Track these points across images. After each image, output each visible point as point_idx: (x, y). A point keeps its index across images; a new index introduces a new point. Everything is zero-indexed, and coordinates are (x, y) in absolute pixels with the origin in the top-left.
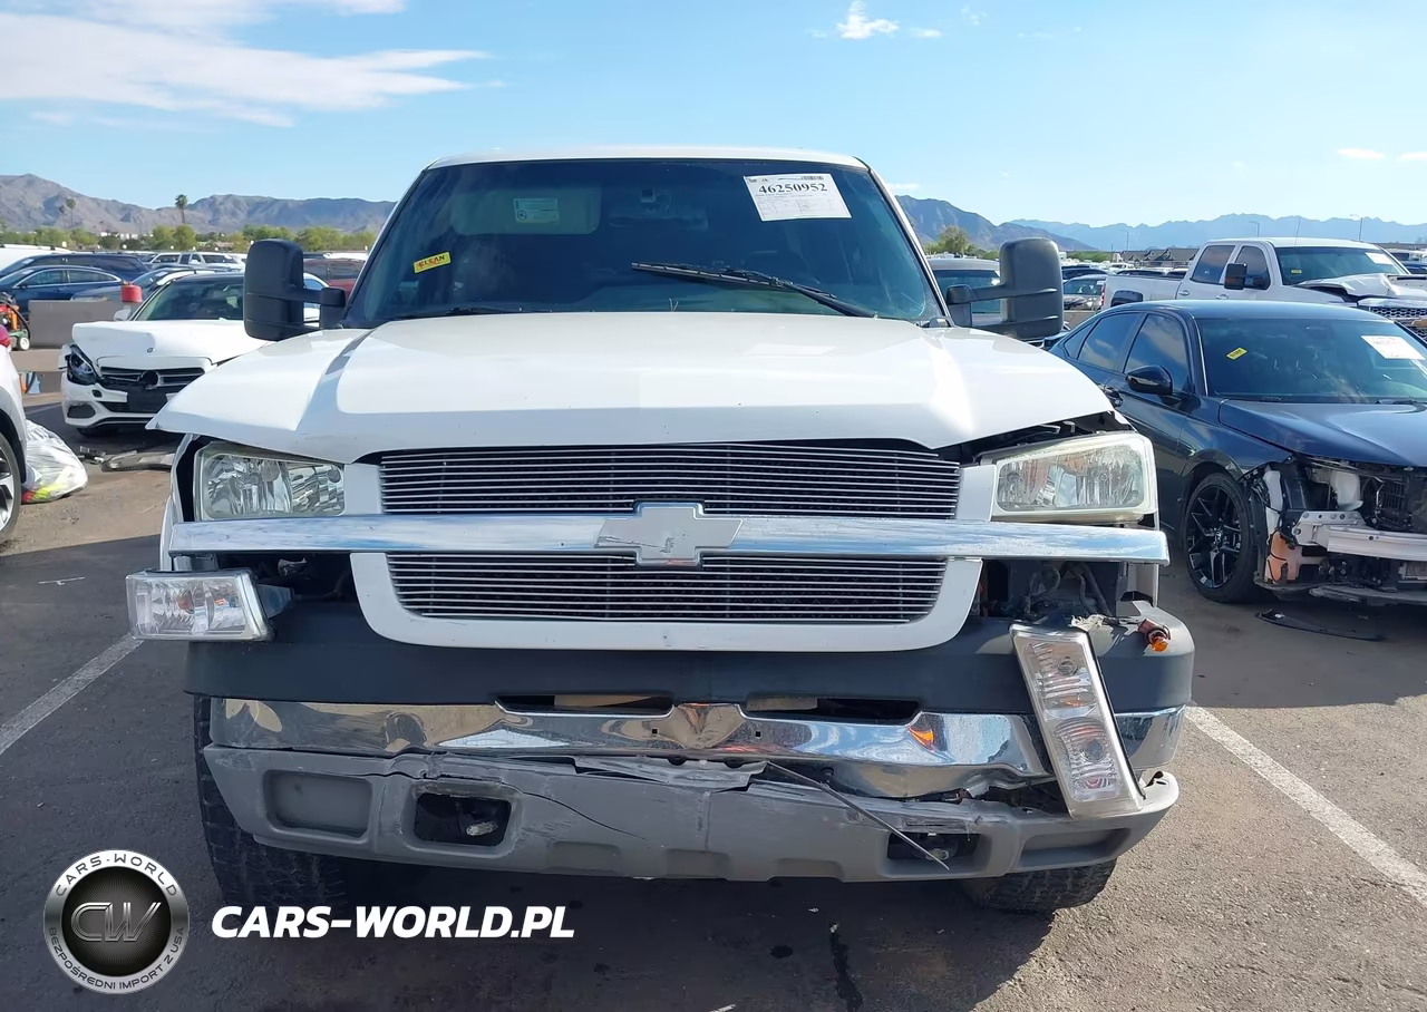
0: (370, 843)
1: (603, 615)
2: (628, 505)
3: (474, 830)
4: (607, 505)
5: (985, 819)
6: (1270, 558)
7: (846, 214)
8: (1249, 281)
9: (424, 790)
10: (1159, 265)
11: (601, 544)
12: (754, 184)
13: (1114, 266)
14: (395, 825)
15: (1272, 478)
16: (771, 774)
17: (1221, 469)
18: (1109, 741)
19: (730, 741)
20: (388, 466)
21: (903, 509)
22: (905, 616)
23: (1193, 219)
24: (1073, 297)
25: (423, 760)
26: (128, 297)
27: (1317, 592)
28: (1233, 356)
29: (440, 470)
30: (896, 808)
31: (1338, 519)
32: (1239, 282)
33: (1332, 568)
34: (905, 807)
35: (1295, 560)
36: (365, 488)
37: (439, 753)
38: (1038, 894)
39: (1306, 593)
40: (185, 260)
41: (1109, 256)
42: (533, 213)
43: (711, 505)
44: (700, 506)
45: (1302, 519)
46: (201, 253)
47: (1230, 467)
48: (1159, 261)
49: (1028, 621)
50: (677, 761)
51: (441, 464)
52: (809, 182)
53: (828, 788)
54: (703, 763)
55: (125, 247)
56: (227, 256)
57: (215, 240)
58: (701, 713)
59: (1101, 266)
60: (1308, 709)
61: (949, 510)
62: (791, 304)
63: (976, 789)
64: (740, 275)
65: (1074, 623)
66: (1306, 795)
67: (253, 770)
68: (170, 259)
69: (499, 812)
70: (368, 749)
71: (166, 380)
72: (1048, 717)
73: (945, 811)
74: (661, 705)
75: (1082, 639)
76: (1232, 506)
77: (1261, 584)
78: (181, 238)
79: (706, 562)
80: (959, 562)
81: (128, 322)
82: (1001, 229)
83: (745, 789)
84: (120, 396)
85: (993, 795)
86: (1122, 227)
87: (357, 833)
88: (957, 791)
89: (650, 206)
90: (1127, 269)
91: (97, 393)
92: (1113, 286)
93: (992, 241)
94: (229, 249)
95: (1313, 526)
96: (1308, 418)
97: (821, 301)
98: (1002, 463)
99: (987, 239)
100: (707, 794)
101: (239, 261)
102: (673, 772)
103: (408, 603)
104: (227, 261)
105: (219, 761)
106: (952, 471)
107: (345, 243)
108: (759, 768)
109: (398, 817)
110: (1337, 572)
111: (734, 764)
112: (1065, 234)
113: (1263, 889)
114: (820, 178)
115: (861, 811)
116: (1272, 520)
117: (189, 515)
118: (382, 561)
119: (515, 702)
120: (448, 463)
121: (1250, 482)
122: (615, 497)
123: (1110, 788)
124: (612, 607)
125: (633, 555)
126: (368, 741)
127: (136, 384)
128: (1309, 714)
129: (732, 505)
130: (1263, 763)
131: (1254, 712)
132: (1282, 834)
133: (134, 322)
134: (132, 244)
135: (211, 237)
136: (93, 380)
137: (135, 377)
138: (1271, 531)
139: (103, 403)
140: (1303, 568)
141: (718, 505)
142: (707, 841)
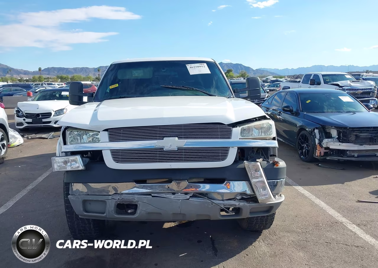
0: (106, 215)
1: (157, 161)
2: (161, 138)
3: (129, 211)
4: (157, 138)
5: (241, 204)
6: (317, 151)
7: (209, 72)
8: (316, 83)
9: (118, 202)
10: (297, 79)
11: (156, 146)
12: (188, 66)
13: (285, 80)
14: (112, 211)
15: (316, 131)
16: (194, 196)
17: (305, 130)
18: (266, 186)
19: (185, 188)
20: (109, 132)
21: (220, 137)
22: (221, 160)
23: (306, 67)
24: (274, 88)
25: (118, 196)
26: (29, 95)
27: (328, 158)
28: (308, 102)
29: (121, 132)
30: (221, 202)
31: (332, 141)
32: (313, 83)
33: (332, 152)
34: (224, 202)
35: (323, 151)
36: (105, 136)
37: (122, 194)
38: (257, 226)
39: (325, 159)
40: (42, 85)
41: (284, 77)
42: (137, 74)
43: (180, 138)
44: (177, 138)
45: (324, 141)
46: (46, 83)
47: (307, 129)
48: (297, 78)
49: (247, 160)
50: (174, 194)
51: (121, 131)
52: (201, 65)
53: (206, 198)
54: (179, 194)
55: (25, 81)
56: (53, 83)
57: (49, 79)
58: (178, 183)
59: (281, 80)
60: (325, 185)
61: (230, 137)
62: (197, 93)
63: (239, 197)
64: (185, 87)
65: (257, 160)
66: (323, 204)
67: (80, 200)
68: (38, 84)
69: (135, 207)
70: (105, 194)
71: (42, 116)
72: (253, 181)
73: (232, 202)
74: (170, 181)
75: (259, 164)
76: (308, 138)
77: (315, 157)
78: (40, 79)
79: (179, 150)
80: (232, 148)
81: (31, 101)
82: (255, 71)
83: (189, 199)
84: (30, 120)
85: (242, 199)
86: (287, 69)
87: (103, 213)
88: (235, 198)
89: (164, 72)
90: (288, 80)
91: (24, 120)
92: (282, 85)
93: (253, 74)
94: (53, 81)
95: (326, 142)
96: (325, 116)
97: (204, 93)
98: (241, 127)
99: (252, 73)
100: (181, 200)
101: (56, 84)
102: (173, 196)
103: (115, 161)
104: (54, 85)
105: (72, 198)
106: (231, 129)
107: (84, 79)
108: (192, 194)
109: (113, 209)
110: (333, 153)
111: (186, 194)
112: (273, 72)
113: (310, 224)
114: (204, 64)
115: (214, 203)
116: (317, 141)
117: (65, 143)
118: (109, 152)
119: (138, 182)
120: (123, 131)
121: (311, 132)
122: (159, 136)
123: (267, 196)
124: (159, 160)
125: (163, 148)
126: (106, 192)
127: (34, 117)
128: (325, 187)
129: (184, 137)
130: (313, 198)
131: (312, 187)
132: (316, 213)
133: (33, 101)
134: (27, 81)
135: (48, 78)
136: (23, 116)
137: (34, 115)
138: (317, 144)
139: (26, 122)
140: (325, 153)
141: (181, 138)
142: (181, 211)
